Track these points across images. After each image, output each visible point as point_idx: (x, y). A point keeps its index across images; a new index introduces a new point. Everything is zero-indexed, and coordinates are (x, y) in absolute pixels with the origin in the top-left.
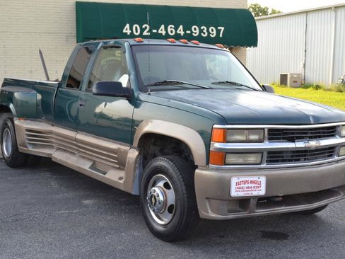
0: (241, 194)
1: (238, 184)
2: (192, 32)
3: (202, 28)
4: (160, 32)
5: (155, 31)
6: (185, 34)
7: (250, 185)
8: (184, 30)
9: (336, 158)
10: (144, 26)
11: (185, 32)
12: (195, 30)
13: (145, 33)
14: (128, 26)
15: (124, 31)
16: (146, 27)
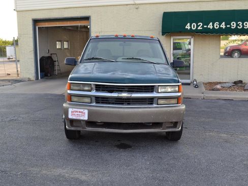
0: (74, 117)
1: (72, 112)
2: (231, 26)
3: (238, 23)
4: (209, 27)
5: (205, 26)
6: (226, 27)
7: (79, 114)
8: (226, 25)
9: (155, 105)
10: (199, 24)
11: (226, 26)
12: (234, 25)
13: (199, 28)
14: (189, 24)
15: (186, 27)
16: (200, 25)
